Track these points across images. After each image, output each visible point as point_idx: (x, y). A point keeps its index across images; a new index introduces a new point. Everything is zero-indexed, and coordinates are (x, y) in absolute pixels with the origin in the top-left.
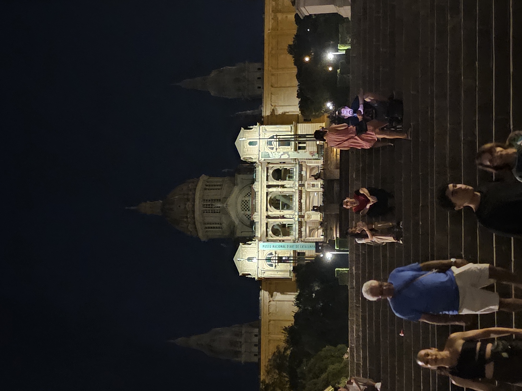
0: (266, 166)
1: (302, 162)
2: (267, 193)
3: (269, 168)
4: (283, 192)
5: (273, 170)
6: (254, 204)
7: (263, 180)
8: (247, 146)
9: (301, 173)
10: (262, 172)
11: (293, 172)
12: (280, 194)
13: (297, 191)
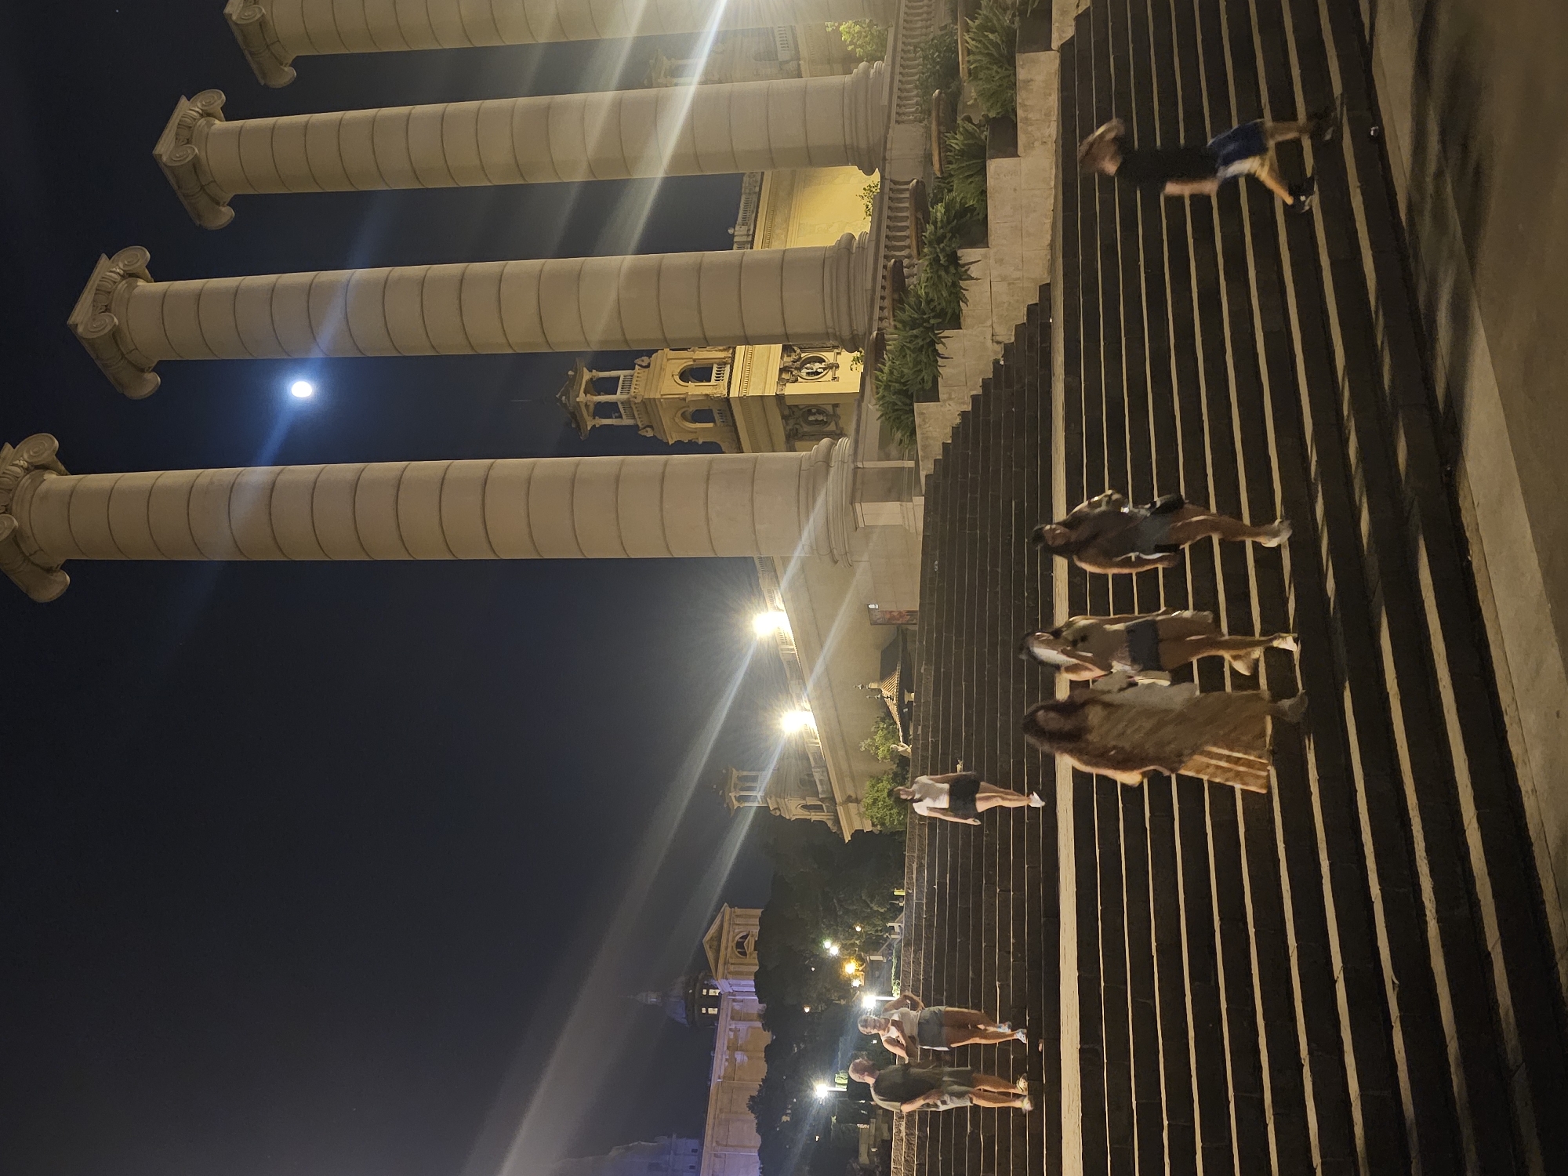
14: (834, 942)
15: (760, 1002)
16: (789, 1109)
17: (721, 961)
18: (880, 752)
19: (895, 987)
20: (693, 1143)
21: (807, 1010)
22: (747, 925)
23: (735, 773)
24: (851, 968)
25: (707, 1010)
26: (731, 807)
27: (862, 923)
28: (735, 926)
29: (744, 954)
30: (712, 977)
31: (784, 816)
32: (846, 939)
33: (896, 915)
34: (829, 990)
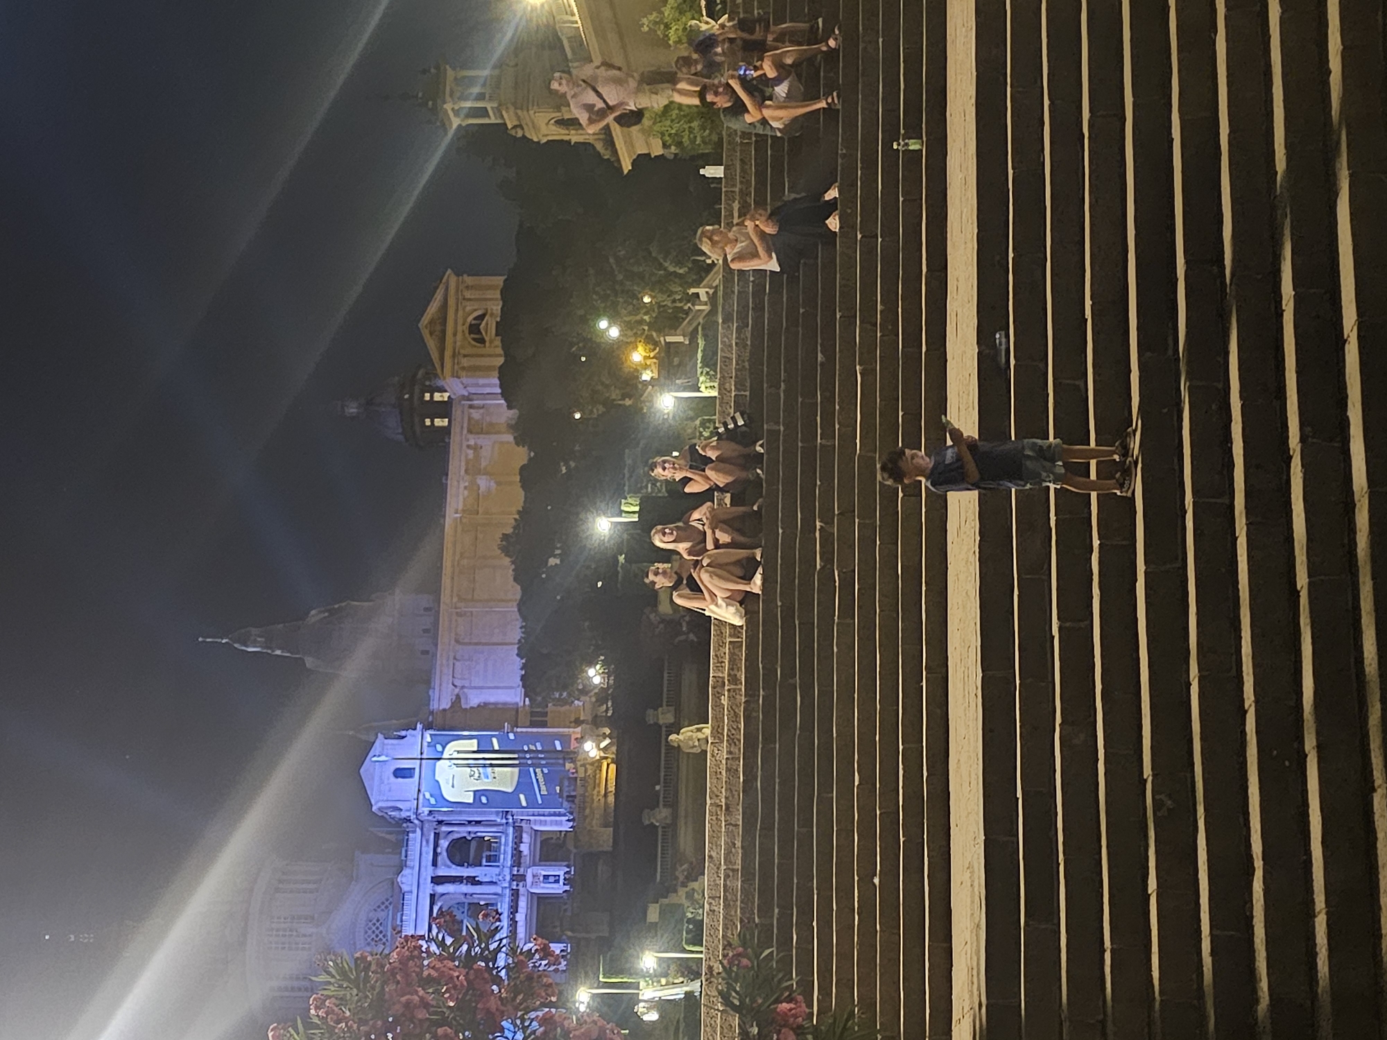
0: (432, 828)
1: (522, 820)
2: (431, 895)
3: (442, 836)
4: (471, 895)
5: (450, 840)
6: (398, 923)
7: (423, 864)
8: (388, 779)
9: (519, 846)
10: (424, 843)
11: (500, 847)
12: (463, 899)
13: (507, 892)
14: (613, 319)
15: (509, 407)
16: (558, 549)
17: (448, 353)
18: (672, 31)
19: (702, 379)
20: (425, 600)
21: (578, 416)
22: (486, 300)
23: (450, 73)
24: (638, 355)
25: (432, 422)
26: (447, 123)
27: (652, 290)
28: (465, 303)
29: (482, 341)
30: (436, 376)
31: (530, 137)
32: (630, 314)
33: (701, 277)
34: (607, 387)
